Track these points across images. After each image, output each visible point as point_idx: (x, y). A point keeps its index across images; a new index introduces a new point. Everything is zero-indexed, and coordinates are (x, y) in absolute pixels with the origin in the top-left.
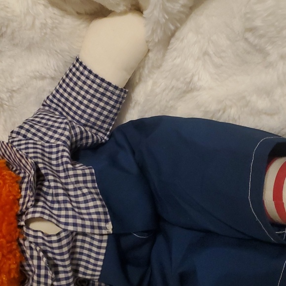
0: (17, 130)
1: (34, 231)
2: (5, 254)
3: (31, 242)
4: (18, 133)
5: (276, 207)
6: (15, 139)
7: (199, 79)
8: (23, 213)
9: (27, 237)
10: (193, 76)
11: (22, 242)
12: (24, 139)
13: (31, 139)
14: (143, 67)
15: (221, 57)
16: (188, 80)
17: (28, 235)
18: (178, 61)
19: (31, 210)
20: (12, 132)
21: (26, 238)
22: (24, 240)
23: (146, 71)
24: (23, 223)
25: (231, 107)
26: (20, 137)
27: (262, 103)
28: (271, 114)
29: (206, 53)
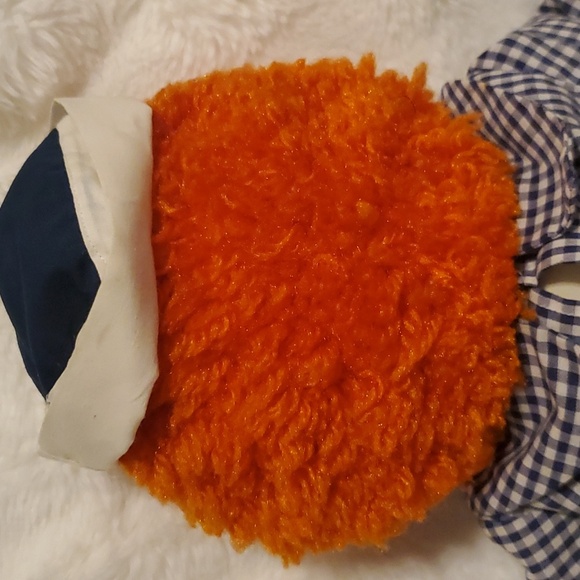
0: (497, 48)
1: (566, 302)
2: (485, 355)
3: (553, 332)
4: (501, 58)
6: (493, 73)
8: (531, 254)
9: (541, 319)
11: (525, 329)
12: (517, 71)
13: (537, 71)
17: (544, 313)
19: (560, 243)
20: (484, 56)
21: (537, 320)
22: (535, 324)
24: (531, 280)
26: (507, 68)
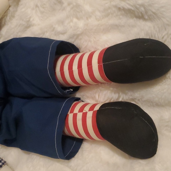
5: (61, 74)
7: (33, 20)
10: (30, 17)
14: (7, 15)
15: (43, 8)
16: (28, 20)
18: (23, 10)
23: (8, 18)
25: (47, 32)
27: (60, 28)
28: (63, 33)
29: (37, 6)
